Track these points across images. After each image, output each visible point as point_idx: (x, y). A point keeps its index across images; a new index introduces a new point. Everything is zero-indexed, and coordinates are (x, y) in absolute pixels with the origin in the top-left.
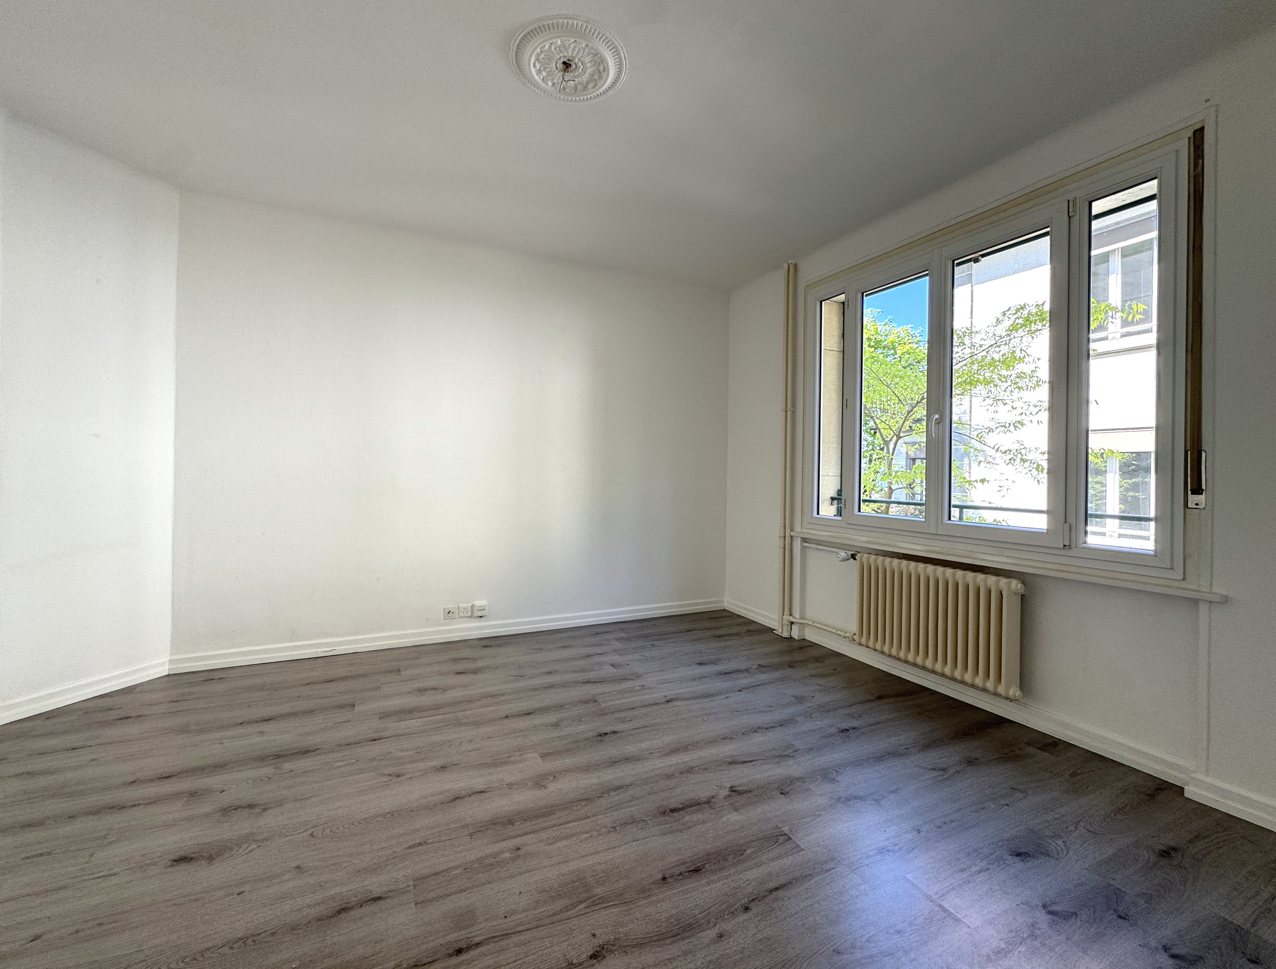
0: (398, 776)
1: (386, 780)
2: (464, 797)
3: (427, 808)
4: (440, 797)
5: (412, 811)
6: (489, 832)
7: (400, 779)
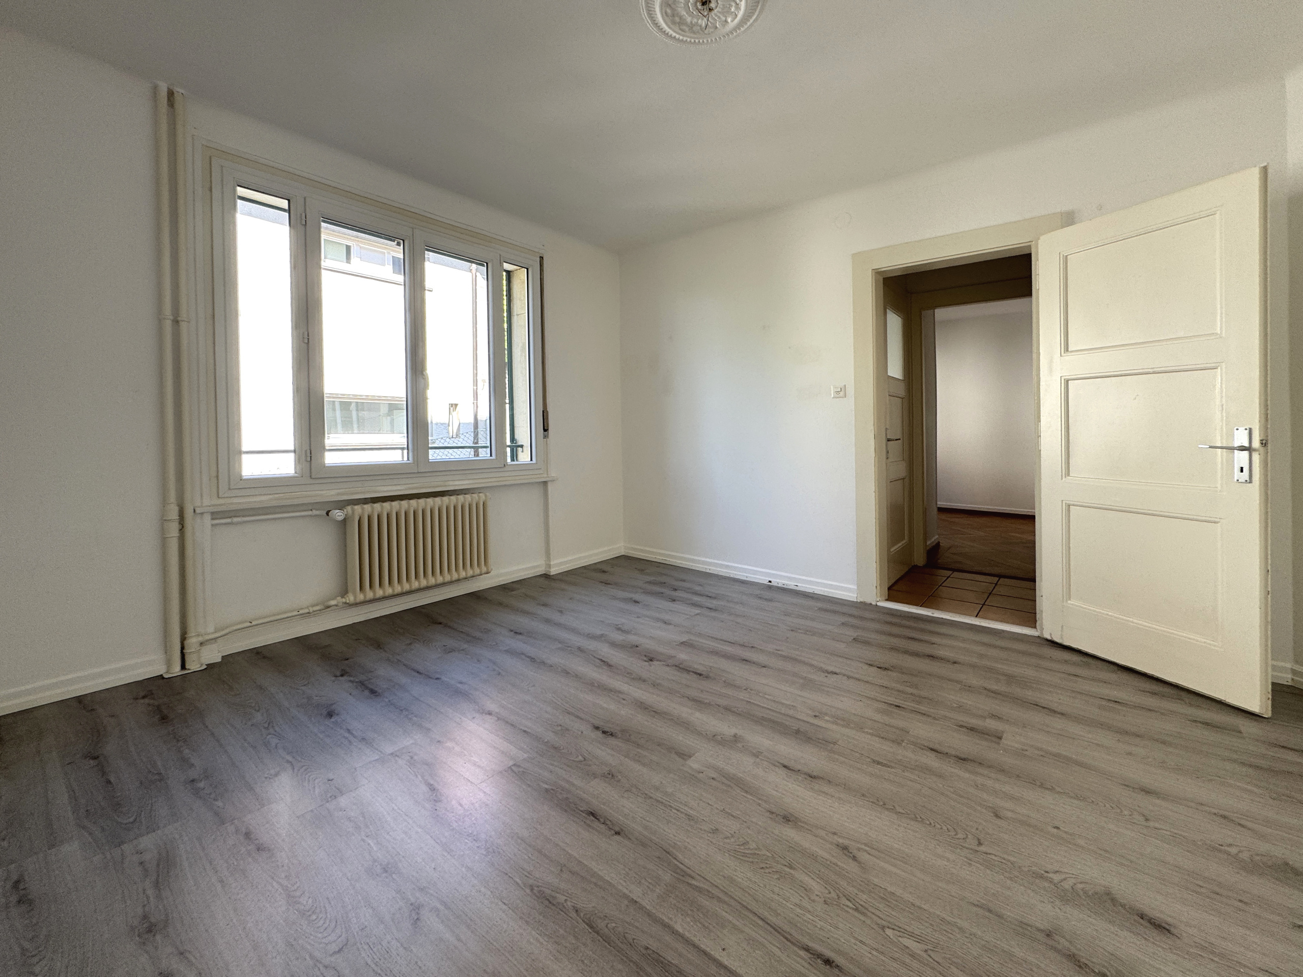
0: (845, 848)
1: (865, 854)
2: (805, 774)
3: (846, 787)
4: (825, 789)
5: (863, 795)
6: (821, 737)
7: (846, 842)
